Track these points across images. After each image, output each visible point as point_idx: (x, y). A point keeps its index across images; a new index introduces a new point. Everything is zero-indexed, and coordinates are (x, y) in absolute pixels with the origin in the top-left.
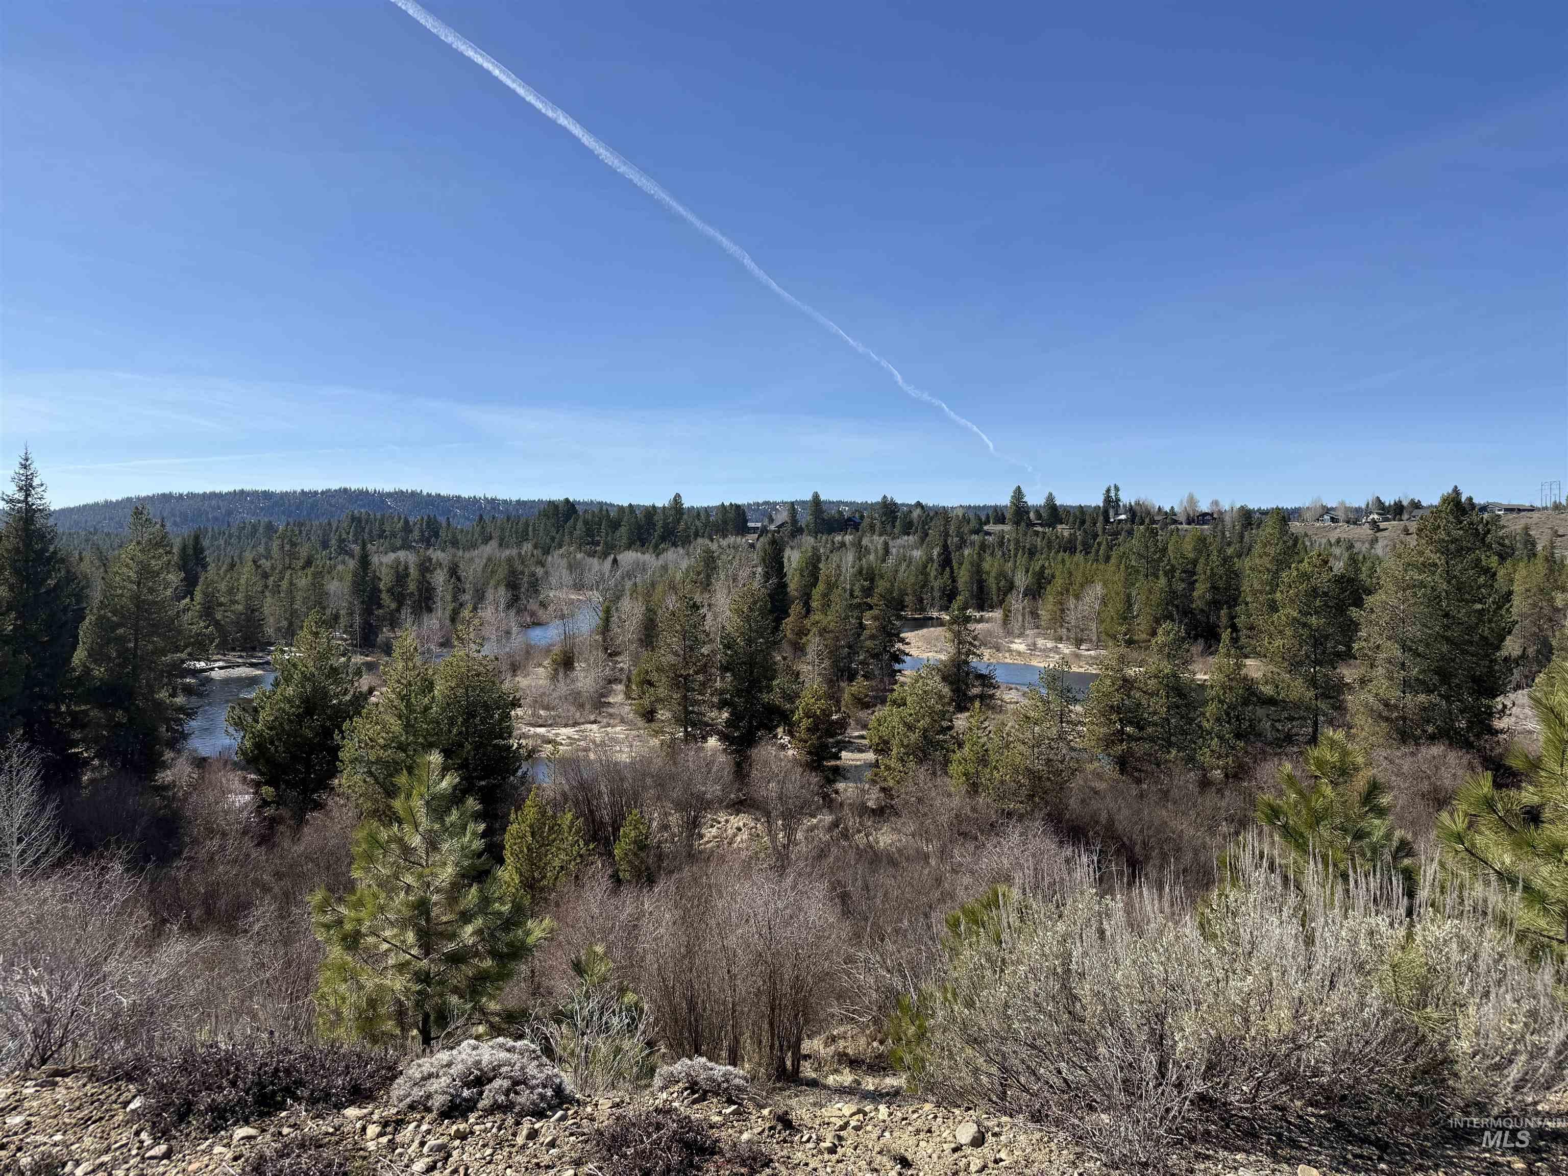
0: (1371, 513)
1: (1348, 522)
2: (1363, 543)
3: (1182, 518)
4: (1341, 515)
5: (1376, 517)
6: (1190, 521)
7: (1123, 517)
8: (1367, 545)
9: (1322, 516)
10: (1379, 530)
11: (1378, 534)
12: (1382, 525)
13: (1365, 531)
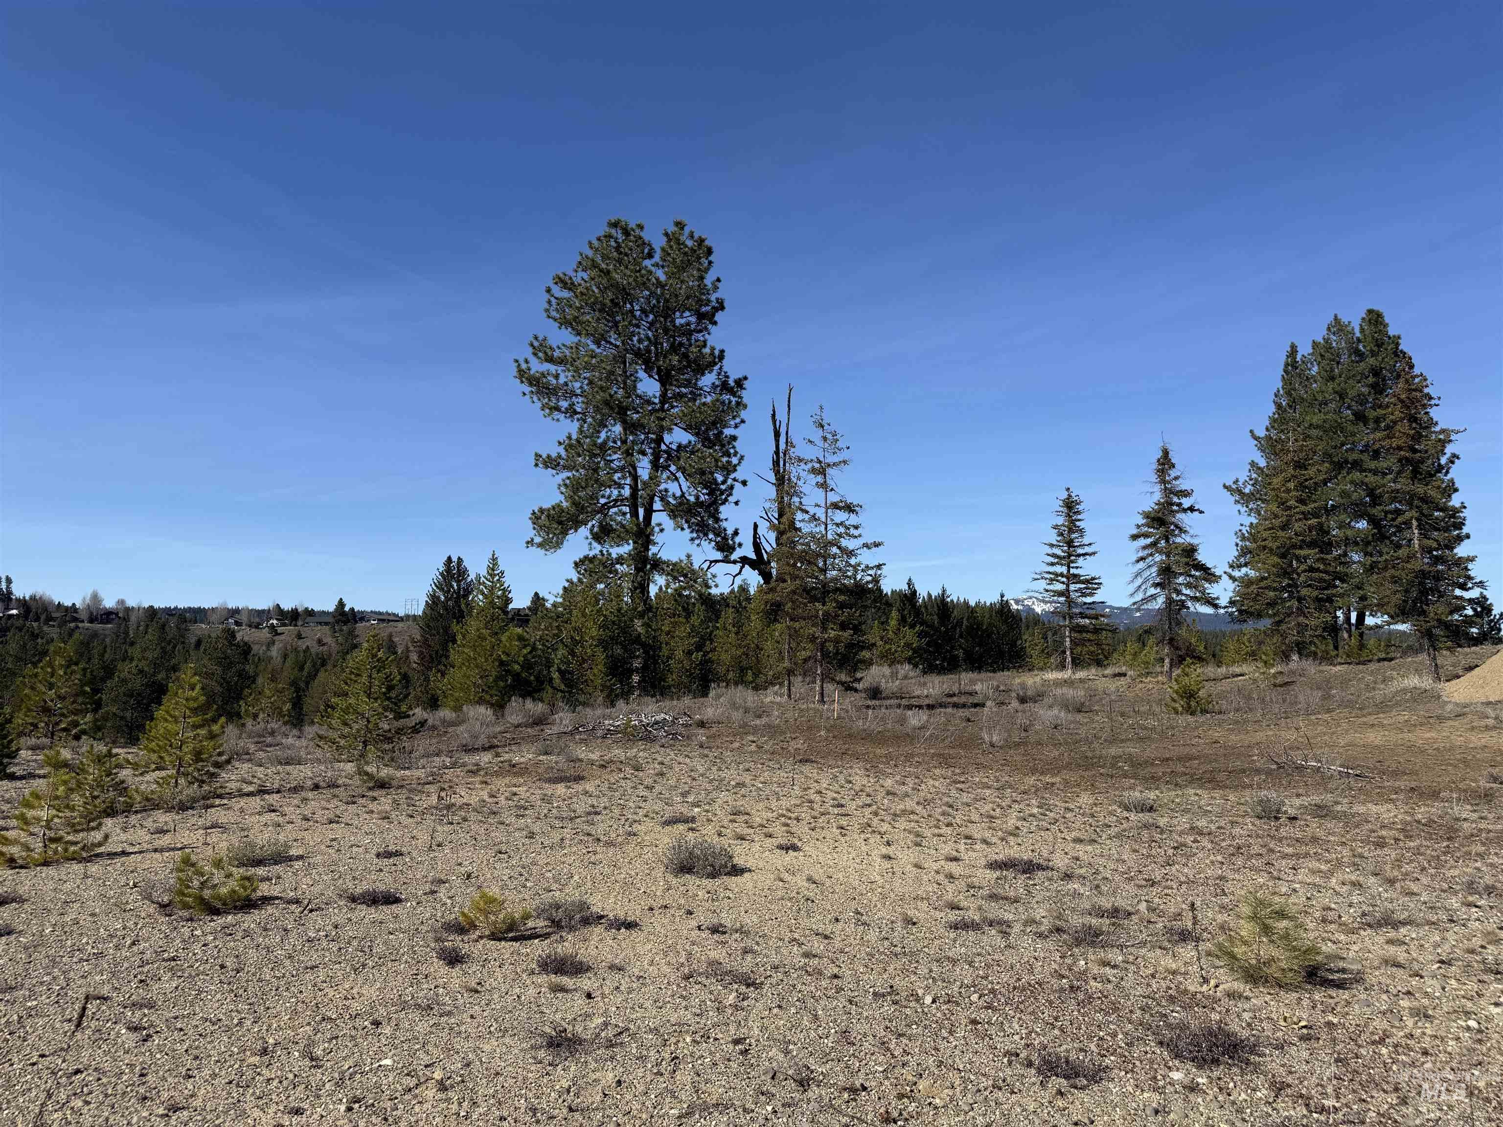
0: (271, 618)
1: (250, 626)
2: (262, 645)
3: (84, 616)
4: (244, 618)
5: (275, 622)
6: (91, 620)
7: (14, 612)
8: (264, 648)
9: (227, 619)
10: (277, 634)
11: (276, 638)
12: (280, 630)
13: (264, 634)
